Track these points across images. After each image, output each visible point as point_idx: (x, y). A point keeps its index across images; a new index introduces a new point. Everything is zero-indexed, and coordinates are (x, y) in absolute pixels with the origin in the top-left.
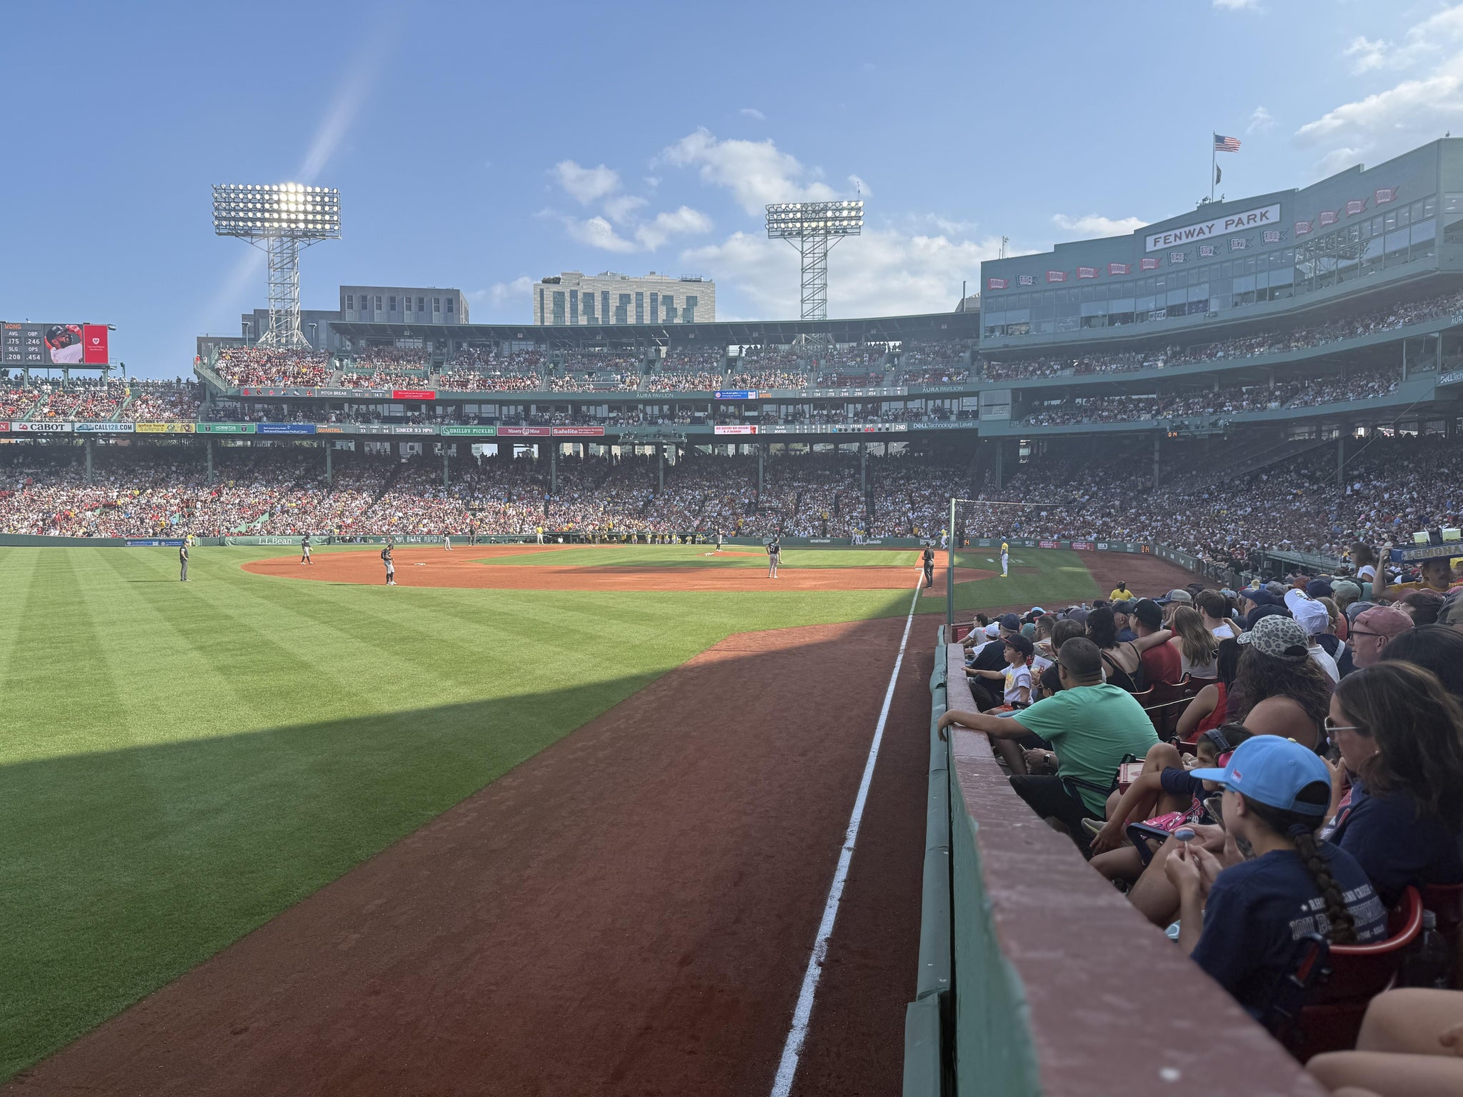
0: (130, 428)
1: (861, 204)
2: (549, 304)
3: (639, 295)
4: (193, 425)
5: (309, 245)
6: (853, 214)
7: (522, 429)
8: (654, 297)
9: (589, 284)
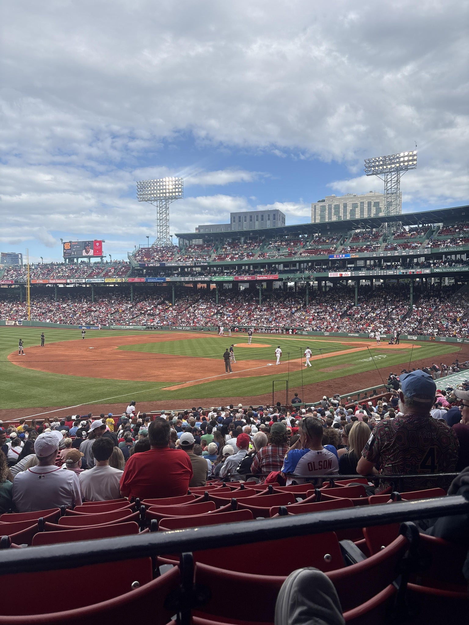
0: (103, 281)
1: (415, 153)
2: (318, 212)
3: (362, 203)
4: (124, 279)
5: (172, 202)
6: (411, 158)
7: (244, 277)
8: (369, 204)
9: (338, 201)
